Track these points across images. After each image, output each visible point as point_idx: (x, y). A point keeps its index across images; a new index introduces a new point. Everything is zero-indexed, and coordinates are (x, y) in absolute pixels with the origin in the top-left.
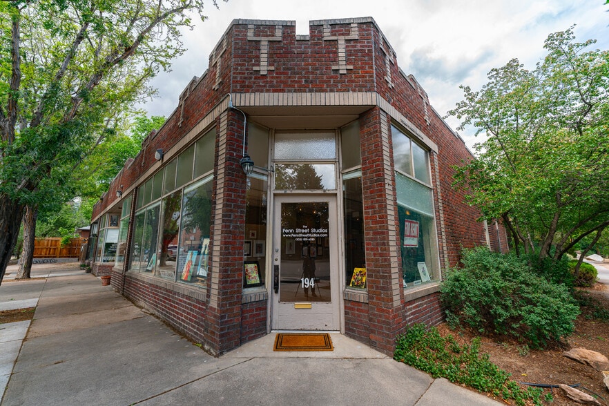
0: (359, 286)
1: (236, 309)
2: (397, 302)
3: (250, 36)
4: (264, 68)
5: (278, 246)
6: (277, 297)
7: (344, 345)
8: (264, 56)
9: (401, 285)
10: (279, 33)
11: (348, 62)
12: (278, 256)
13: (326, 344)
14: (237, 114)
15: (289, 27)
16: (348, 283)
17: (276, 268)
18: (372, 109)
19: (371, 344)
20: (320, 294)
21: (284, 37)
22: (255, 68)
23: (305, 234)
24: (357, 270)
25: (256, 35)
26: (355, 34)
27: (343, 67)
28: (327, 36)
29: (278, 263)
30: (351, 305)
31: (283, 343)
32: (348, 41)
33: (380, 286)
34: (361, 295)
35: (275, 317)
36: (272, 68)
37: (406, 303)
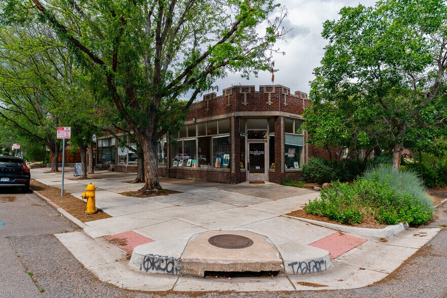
0: (273, 168)
1: (239, 173)
2: (282, 171)
3: (241, 92)
4: (245, 103)
5: (249, 157)
6: (249, 172)
7: (267, 183)
8: (245, 99)
9: (285, 167)
10: (250, 91)
11: (272, 101)
12: (249, 160)
13: (264, 183)
14: (237, 118)
15: (253, 88)
16: (270, 167)
17: (248, 163)
18: (278, 116)
19: (275, 182)
20: (262, 171)
21: (251, 92)
22: (243, 103)
23: (256, 153)
24: (273, 164)
25: (242, 91)
26: (274, 91)
27: (270, 103)
28: (265, 92)
29: (249, 162)
30: (270, 173)
31: (250, 183)
32: (272, 94)
33: (278, 168)
34: (273, 170)
35: (248, 178)
36: (248, 103)
37: (285, 173)
